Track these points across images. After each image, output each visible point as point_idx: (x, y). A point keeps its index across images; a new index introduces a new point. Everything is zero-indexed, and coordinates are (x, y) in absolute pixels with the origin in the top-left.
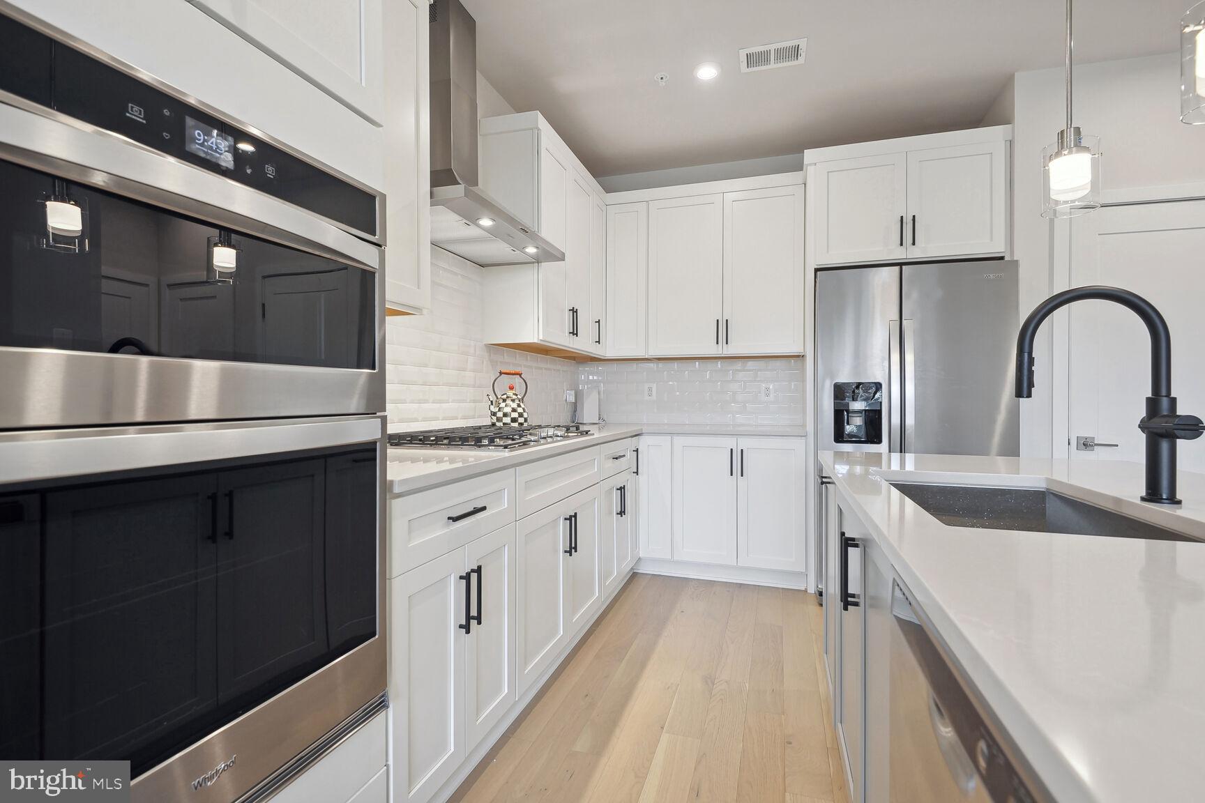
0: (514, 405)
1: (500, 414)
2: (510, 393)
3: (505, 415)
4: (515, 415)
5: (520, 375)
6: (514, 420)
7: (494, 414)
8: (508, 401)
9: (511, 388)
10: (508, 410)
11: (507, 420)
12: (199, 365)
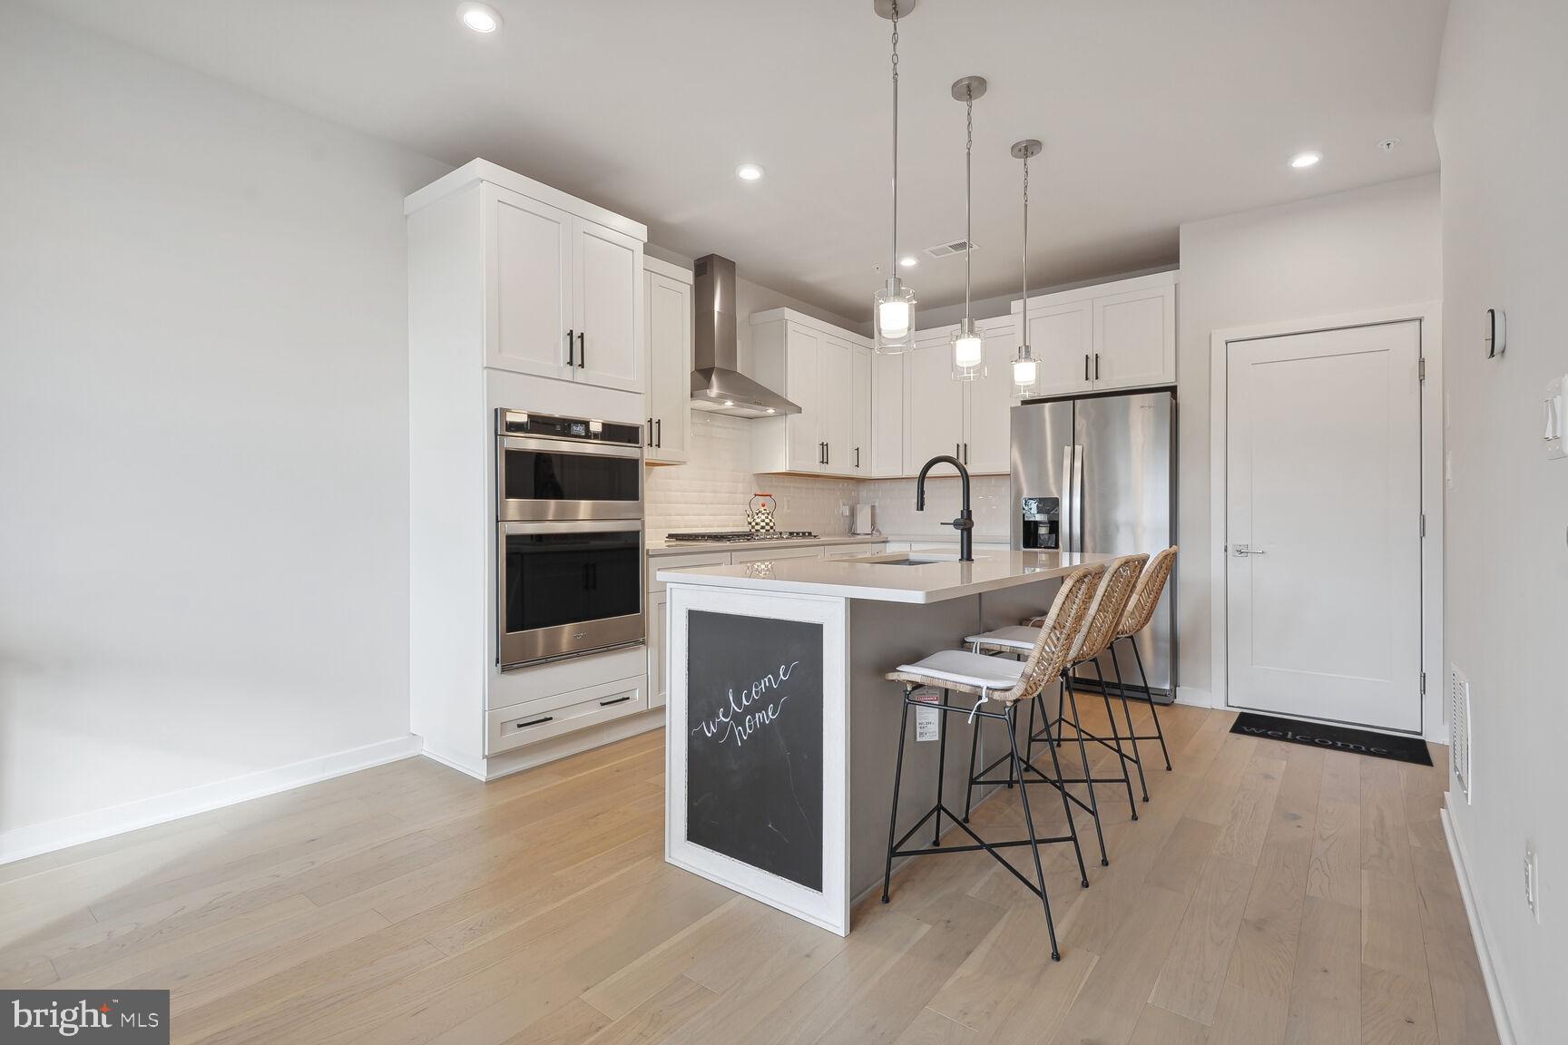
0: (763, 517)
1: (753, 524)
2: (762, 509)
3: (757, 524)
4: (763, 524)
5: (770, 496)
6: (763, 528)
7: (750, 523)
8: (760, 515)
9: (763, 506)
10: (758, 520)
11: (758, 527)
12: (583, 502)
